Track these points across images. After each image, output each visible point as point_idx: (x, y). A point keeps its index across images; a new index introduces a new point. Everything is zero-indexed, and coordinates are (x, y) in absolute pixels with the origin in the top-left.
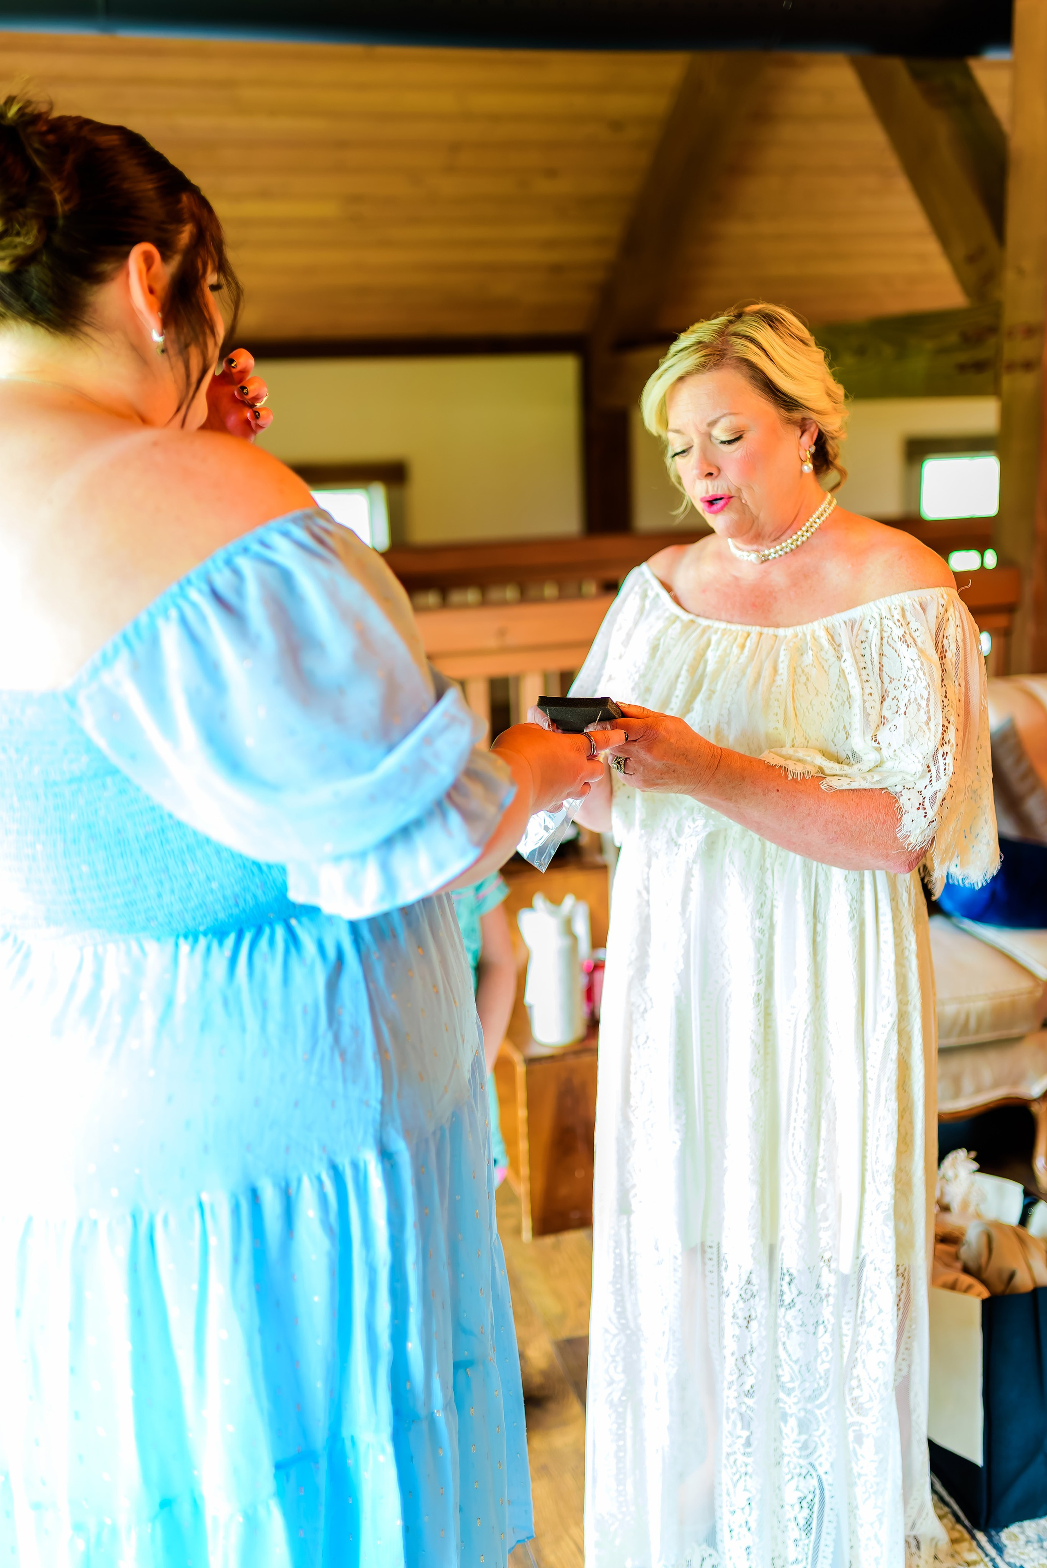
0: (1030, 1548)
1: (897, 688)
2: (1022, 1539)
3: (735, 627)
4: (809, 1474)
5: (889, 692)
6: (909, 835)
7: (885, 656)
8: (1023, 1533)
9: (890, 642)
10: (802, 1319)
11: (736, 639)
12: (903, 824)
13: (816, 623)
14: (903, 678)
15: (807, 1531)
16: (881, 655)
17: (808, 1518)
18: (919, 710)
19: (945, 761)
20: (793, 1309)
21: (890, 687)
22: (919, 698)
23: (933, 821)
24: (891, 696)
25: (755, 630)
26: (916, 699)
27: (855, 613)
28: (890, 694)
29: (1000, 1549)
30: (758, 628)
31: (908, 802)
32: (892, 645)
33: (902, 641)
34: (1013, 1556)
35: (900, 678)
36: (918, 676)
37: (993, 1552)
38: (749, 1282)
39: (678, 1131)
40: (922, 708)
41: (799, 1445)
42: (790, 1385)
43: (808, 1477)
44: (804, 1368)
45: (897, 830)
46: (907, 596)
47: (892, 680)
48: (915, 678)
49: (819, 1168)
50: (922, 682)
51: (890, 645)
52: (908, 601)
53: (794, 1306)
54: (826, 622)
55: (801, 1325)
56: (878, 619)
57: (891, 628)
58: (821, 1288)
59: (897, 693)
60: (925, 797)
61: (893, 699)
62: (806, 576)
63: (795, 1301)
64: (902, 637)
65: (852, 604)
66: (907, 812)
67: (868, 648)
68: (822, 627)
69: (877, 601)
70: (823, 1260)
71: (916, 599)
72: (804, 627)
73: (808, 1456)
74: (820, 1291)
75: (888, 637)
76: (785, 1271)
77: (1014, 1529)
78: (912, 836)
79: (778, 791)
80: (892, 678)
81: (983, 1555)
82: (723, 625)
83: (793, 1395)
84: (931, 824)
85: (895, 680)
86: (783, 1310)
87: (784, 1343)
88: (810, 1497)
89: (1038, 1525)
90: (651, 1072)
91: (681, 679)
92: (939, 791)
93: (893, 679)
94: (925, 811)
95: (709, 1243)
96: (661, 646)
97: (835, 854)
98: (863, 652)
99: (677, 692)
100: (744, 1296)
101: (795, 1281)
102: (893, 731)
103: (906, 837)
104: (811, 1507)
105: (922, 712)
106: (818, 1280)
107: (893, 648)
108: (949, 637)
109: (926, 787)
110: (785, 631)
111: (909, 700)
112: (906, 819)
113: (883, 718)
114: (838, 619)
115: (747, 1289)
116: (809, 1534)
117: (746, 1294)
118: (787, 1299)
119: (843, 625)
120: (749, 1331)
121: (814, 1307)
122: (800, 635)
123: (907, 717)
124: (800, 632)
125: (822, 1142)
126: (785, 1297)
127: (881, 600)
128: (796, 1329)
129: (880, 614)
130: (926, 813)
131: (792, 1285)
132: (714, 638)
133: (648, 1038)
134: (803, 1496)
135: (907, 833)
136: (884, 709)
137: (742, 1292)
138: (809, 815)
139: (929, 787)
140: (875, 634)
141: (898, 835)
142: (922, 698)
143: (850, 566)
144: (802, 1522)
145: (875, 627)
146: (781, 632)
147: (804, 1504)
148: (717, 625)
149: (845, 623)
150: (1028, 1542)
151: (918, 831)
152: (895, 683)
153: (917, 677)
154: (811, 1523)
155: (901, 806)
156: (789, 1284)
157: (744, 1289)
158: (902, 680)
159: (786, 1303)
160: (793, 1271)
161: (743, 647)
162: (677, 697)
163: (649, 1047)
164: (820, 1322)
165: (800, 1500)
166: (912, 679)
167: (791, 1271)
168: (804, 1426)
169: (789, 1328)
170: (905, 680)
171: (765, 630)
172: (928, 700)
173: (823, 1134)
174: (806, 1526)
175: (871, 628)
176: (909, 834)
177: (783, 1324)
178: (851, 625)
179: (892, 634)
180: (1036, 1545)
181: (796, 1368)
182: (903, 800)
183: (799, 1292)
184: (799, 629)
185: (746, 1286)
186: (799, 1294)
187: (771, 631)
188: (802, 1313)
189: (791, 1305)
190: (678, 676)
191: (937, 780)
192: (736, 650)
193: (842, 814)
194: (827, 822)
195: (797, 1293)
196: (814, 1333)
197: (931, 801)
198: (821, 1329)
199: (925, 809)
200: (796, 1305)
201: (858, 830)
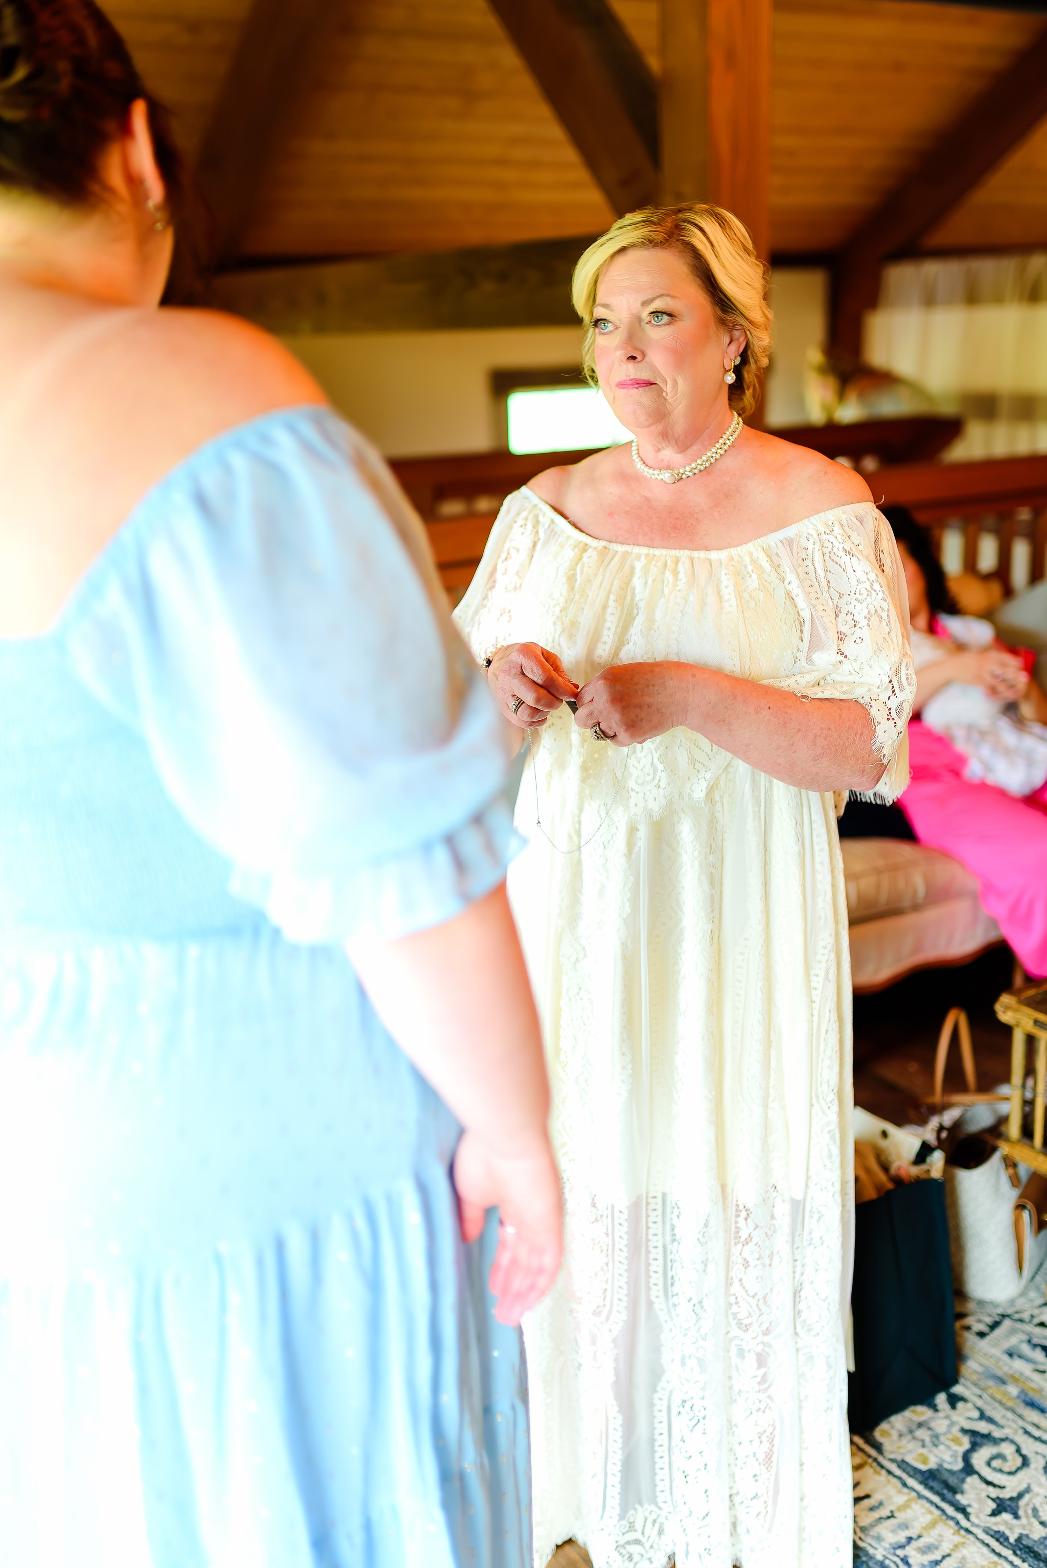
0: (904, 1441)
1: (848, 603)
2: (895, 1434)
3: (658, 552)
4: (768, 1407)
5: (841, 608)
6: (883, 747)
7: (830, 572)
8: (893, 1427)
9: (832, 558)
10: (758, 1252)
11: (665, 565)
12: (877, 735)
13: (750, 545)
14: (853, 593)
15: (767, 1465)
16: (826, 571)
17: (768, 1451)
18: (881, 622)
19: (907, 672)
20: (750, 1244)
21: (842, 603)
22: (879, 610)
23: (901, 733)
24: (844, 611)
25: (684, 554)
26: (876, 611)
27: (790, 532)
28: (842, 609)
29: (878, 1447)
30: (687, 552)
31: (877, 713)
32: (835, 560)
33: (851, 555)
34: (892, 1452)
35: (850, 593)
36: (872, 588)
37: (873, 1452)
38: (706, 1225)
39: (623, 1082)
40: (883, 619)
41: (758, 1379)
42: (746, 1322)
43: (767, 1410)
44: (761, 1301)
45: (872, 742)
46: (841, 511)
47: (841, 595)
48: (868, 591)
49: (770, 1099)
50: (877, 594)
51: (833, 561)
52: (843, 517)
53: (751, 1241)
54: (761, 543)
55: (758, 1259)
56: (815, 535)
57: (832, 543)
58: (775, 1218)
59: (851, 608)
60: (890, 708)
61: (847, 614)
62: (727, 496)
63: (752, 1235)
64: (850, 551)
65: (782, 523)
66: (879, 723)
67: (811, 566)
68: (759, 548)
69: (811, 517)
70: (776, 1190)
71: (851, 513)
72: (739, 548)
73: (766, 1390)
74: (774, 1222)
75: (830, 553)
76: (741, 1207)
77: (884, 1426)
78: (886, 747)
79: (769, 708)
80: (842, 593)
81: (865, 1458)
82: (644, 550)
83: (750, 1330)
84: (899, 735)
85: (845, 595)
86: (740, 1246)
87: (741, 1280)
88: (770, 1430)
89: (904, 1417)
90: (585, 1025)
91: (609, 610)
92: (905, 701)
93: (843, 595)
94: (894, 721)
95: (651, 1194)
96: (579, 577)
97: (816, 773)
98: (806, 570)
99: (608, 624)
100: (702, 1240)
101: (752, 1216)
102: (859, 643)
103: (880, 749)
104: (770, 1441)
105: (884, 623)
106: (772, 1211)
107: (837, 563)
108: (884, 551)
109: (889, 697)
110: (718, 554)
111: (869, 612)
112: (879, 730)
113: (839, 634)
114: (773, 539)
115: (704, 1232)
116: (769, 1468)
117: (704, 1237)
118: (744, 1235)
119: (779, 544)
120: (706, 1274)
121: (769, 1239)
122: (736, 558)
123: (871, 629)
124: (736, 555)
125: (772, 1072)
126: (741, 1233)
127: (815, 516)
128: (752, 1263)
129: (817, 531)
130: (895, 723)
131: (749, 1220)
132: (638, 566)
133: (580, 988)
134: (762, 1431)
135: (881, 745)
136: (840, 624)
137: (700, 1236)
138: (799, 730)
139: (893, 697)
140: (816, 550)
141: (873, 748)
142: (882, 609)
143: (773, 483)
144: (761, 1456)
145: (814, 544)
146: (714, 555)
147: (764, 1438)
148: (636, 550)
149: (781, 542)
150: (901, 1435)
151: (890, 742)
152: (846, 598)
153: (870, 589)
154: (771, 1456)
155: (874, 717)
156: (746, 1219)
157: (701, 1233)
158: (852, 594)
159: (743, 1239)
160: (750, 1206)
161: (676, 573)
162: (609, 629)
163: (581, 999)
164: (775, 1253)
165: (759, 1435)
166: (865, 593)
167: (747, 1206)
168: (761, 1360)
169: (746, 1264)
170: (855, 594)
171: (696, 554)
172: (888, 611)
173: (773, 1063)
174: (766, 1460)
175: (810, 545)
176: (883, 745)
177: (740, 1260)
178: (788, 544)
179: (833, 549)
180: (909, 1437)
181: (754, 1302)
182: (873, 711)
183: (756, 1225)
184: (733, 551)
185: (704, 1230)
186: (757, 1227)
187: (702, 554)
188: (759, 1246)
189: (748, 1240)
190: (605, 607)
191: (901, 691)
192: (669, 576)
193: (829, 727)
194: (815, 736)
195: (754, 1226)
196: (770, 1265)
197: (897, 711)
198: (776, 1259)
199: (894, 719)
200: (753, 1240)
201: (842, 743)
